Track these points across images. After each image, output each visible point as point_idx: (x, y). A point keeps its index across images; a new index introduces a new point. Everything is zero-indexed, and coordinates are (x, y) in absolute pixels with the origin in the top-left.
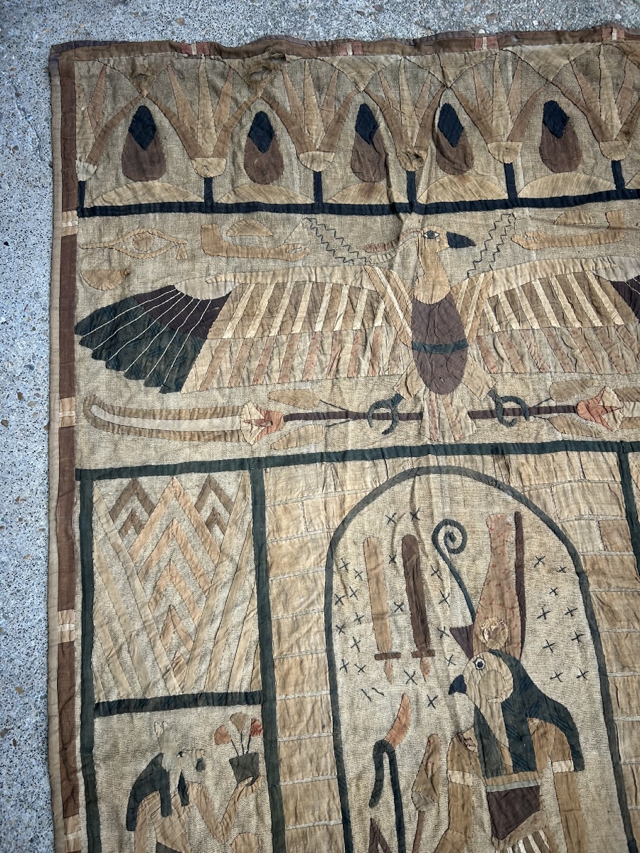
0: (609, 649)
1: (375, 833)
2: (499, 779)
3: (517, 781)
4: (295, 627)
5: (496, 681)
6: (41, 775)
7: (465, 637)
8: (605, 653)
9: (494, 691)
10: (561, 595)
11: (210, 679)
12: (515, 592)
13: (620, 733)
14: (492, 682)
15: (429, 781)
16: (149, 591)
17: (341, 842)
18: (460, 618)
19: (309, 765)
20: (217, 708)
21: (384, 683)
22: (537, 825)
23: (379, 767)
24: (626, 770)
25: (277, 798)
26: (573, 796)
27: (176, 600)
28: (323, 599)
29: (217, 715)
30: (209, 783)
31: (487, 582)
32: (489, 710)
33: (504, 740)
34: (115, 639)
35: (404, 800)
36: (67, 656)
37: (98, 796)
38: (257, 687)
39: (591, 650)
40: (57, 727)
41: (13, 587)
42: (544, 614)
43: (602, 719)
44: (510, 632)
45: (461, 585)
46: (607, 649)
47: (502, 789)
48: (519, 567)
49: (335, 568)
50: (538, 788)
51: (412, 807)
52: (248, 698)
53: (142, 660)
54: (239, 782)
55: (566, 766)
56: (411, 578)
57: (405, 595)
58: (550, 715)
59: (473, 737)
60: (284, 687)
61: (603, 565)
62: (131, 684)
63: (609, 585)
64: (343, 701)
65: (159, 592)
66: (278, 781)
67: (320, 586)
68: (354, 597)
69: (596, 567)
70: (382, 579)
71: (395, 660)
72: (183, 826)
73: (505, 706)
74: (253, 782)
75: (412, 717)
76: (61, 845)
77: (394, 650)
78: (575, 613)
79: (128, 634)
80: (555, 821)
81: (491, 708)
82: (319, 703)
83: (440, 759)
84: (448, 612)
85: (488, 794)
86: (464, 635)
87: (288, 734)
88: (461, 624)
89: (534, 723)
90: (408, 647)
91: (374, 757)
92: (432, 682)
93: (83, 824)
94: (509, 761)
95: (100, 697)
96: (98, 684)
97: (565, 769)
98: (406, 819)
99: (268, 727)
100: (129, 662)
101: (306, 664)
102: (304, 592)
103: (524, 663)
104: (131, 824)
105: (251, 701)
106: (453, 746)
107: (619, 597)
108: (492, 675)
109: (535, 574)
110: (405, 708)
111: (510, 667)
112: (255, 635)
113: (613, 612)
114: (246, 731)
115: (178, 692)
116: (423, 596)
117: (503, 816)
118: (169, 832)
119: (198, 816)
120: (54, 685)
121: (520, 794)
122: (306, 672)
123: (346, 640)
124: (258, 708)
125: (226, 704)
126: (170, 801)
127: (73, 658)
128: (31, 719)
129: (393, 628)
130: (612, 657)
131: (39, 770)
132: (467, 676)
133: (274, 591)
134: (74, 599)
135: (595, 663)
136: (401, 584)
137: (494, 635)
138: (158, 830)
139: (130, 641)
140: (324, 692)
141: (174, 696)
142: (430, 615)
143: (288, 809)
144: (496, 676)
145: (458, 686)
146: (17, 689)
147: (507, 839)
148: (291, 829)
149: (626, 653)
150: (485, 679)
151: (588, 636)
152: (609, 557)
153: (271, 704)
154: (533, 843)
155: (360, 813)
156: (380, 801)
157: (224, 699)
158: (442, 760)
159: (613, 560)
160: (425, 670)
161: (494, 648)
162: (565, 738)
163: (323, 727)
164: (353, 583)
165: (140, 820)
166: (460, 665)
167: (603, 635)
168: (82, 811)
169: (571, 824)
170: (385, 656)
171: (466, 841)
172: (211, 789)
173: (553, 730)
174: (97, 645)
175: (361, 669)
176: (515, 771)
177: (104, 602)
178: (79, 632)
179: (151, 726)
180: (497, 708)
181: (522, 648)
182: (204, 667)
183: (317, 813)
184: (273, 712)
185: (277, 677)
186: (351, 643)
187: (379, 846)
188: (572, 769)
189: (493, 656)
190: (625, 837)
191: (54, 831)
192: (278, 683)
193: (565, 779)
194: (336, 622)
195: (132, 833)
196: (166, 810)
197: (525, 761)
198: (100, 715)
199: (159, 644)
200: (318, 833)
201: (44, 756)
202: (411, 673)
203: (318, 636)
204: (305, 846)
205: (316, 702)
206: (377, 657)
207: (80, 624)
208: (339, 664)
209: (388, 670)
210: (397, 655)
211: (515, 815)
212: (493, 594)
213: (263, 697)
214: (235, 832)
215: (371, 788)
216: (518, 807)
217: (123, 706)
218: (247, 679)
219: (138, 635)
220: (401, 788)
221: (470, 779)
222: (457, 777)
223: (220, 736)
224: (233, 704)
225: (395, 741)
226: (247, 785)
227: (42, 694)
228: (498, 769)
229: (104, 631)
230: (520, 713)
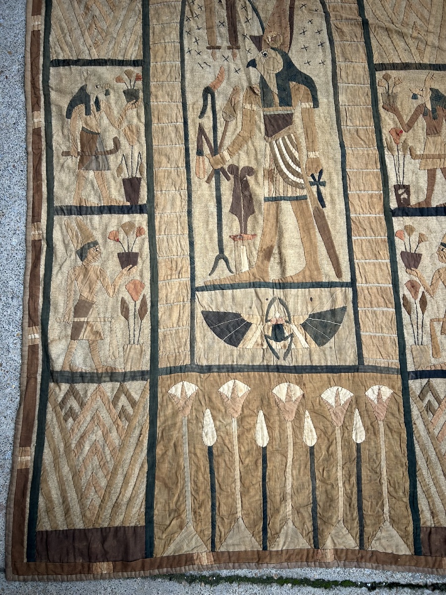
0: (339, 51)
1: (201, 131)
2: (271, 109)
3: (281, 110)
4: (163, 29)
5: (274, 63)
6: (20, 93)
7: (258, 41)
8: (336, 52)
9: (272, 67)
10: (314, 23)
11: (115, 53)
12: (288, 20)
13: (340, 91)
14: (271, 63)
15: (232, 107)
16: (82, 9)
17: (182, 133)
18: (256, 31)
19: (167, 97)
20: (117, 67)
21: (211, 60)
22: (290, 131)
23: (205, 99)
24: (342, 108)
25: (148, 110)
26: (311, 120)
27: (97, 13)
28: (179, 17)
29: (117, 70)
30: (112, 101)
31: (273, 14)
32: (268, 77)
33: (276, 91)
34: (62, 29)
35: (218, 116)
36: (36, 37)
37: (51, 102)
38: (140, 58)
39: (328, 50)
40: (30, 69)
41: (7, 4)
42: (304, 32)
43: (331, 84)
44: (283, 39)
45: (258, 15)
46: (338, 51)
47: (272, 113)
48: (292, 8)
49: (187, 3)
50: (292, 114)
51: (223, 119)
52: (135, 63)
53: (76, 41)
54: (128, 102)
55: (309, 105)
56: (230, 10)
57: (226, 18)
58: (302, 80)
59: (258, 88)
60: (155, 58)
61: (339, 9)
62: (71, 51)
63: (341, 17)
64: (188, 67)
65: (88, 9)
66: (150, 102)
67: (177, 10)
68: (196, 18)
69: (335, 10)
70: (213, 9)
71: (218, 50)
72: (97, 121)
73: (278, 75)
74: (135, 102)
75: (226, 77)
76: (30, 124)
77: (218, 45)
78: (322, 32)
79: (69, 28)
80: (300, 130)
81: (270, 76)
82: (174, 68)
83: (239, 97)
84: (249, 28)
85: (264, 115)
86: (258, 40)
87: (156, 80)
88: (256, 34)
89: (293, 84)
90: (226, 44)
91: (203, 95)
92: (238, 61)
93: (43, 116)
94: (277, 100)
95: (53, 57)
96: (52, 51)
97: (308, 106)
98: (218, 125)
99: (145, 77)
100: (70, 40)
101: (168, 49)
102: (169, 14)
103: (290, 55)
104: (69, 115)
105: (136, 64)
106: (247, 92)
107: (347, 25)
108: (272, 59)
109: (300, 12)
110: (222, 73)
111: (282, 56)
112: (140, 32)
113: (342, 32)
114: (133, 79)
115: (96, 57)
116: (236, 19)
117: (272, 126)
118: (89, 122)
119: (105, 117)
120: (28, 49)
121: (282, 116)
122: (168, 53)
123: (191, 39)
124: (140, 68)
125: (123, 65)
126: (90, 108)
127: (40, 38)
128: (16, 67)
129: (218, 34)
130: (340, 55)
131: (20, 91)
132: (257, 59)
133: (152, 12)
134: (41, 10)
135: (330, 57)
136: (224, 13)
137: (274, 39)
138: (83, 121)
139: (70, 31)
140: (177, 62)
141: (94, 60)
142: (239, 28)
143: (154, 116)
144: (274, 60)
145: (253, 63)
146: (8, 52)
147: (273, 136)
148: (155, 125)
149: (348, 52)
150: (267, 62)
151: (328, 43)
152: (343, 6)
153: (147, 65)
154: (287, 140)
155: (193, 120)
156: (205, 115)
157: (121, 63)
158: (241, 97)
159: (345, 7)
160: (234, 55)
161: (274, 46)
162: (310, 92)
163: (176, 79)
164: (197, 11)
165: (73, 115)
166: (254, 54)
167: (336, 43)
168: (42, 110)
169: (309, 132)
170: (213, 47)
171: (251, 137)
172: (113, 105)
173: (303, 88)
174: (52, 32)
175: (199, 53)
176: (280, 106)
177: (56, 12)
178: (43, 27)
179: (81, 73)
180: (273, 76)
181: (290, 47)
182: (111, 46)
183: (170, 118)
184: (149, 70)
185: (151, 54)
186: (194, 40)
187: (203, 137)
188: (312, 106)
189: (273, 51)
190: (338, 140)
191: (26, 120)
192: (152, 57)
193: (307, 111)
194: (186, 29)
195: (69, 120)
196: (88, 112)
197: (286, 101)
198: (53, 66)
199: (86, 33)
200: (170, 128)
201: (22, 85)
202: (226, 57)
203: (175, 35)
204: (162, 133)
205: (172, 66)
206: (208, 48)
207: (44, 22)
208: (186, 49)
209: (213, 55)
210: (219, 48)
211: (278, 126)
212: (276, 21)
213: (143, 63)
214: (125, 124)
215: (200, 110)
216: (280, 122)
217: (66, 63)
218: (135, 54)
219: (75, 29)
220: (217, 110)
221: (255, 108)
222: (248, 106)
223: (119, 80)
224: (127, 65)
225: (215, 87)
226: (132, 104)
227: (22, 55)
228: (271, 103)
229: (56, 26)
230: (286, 78)
